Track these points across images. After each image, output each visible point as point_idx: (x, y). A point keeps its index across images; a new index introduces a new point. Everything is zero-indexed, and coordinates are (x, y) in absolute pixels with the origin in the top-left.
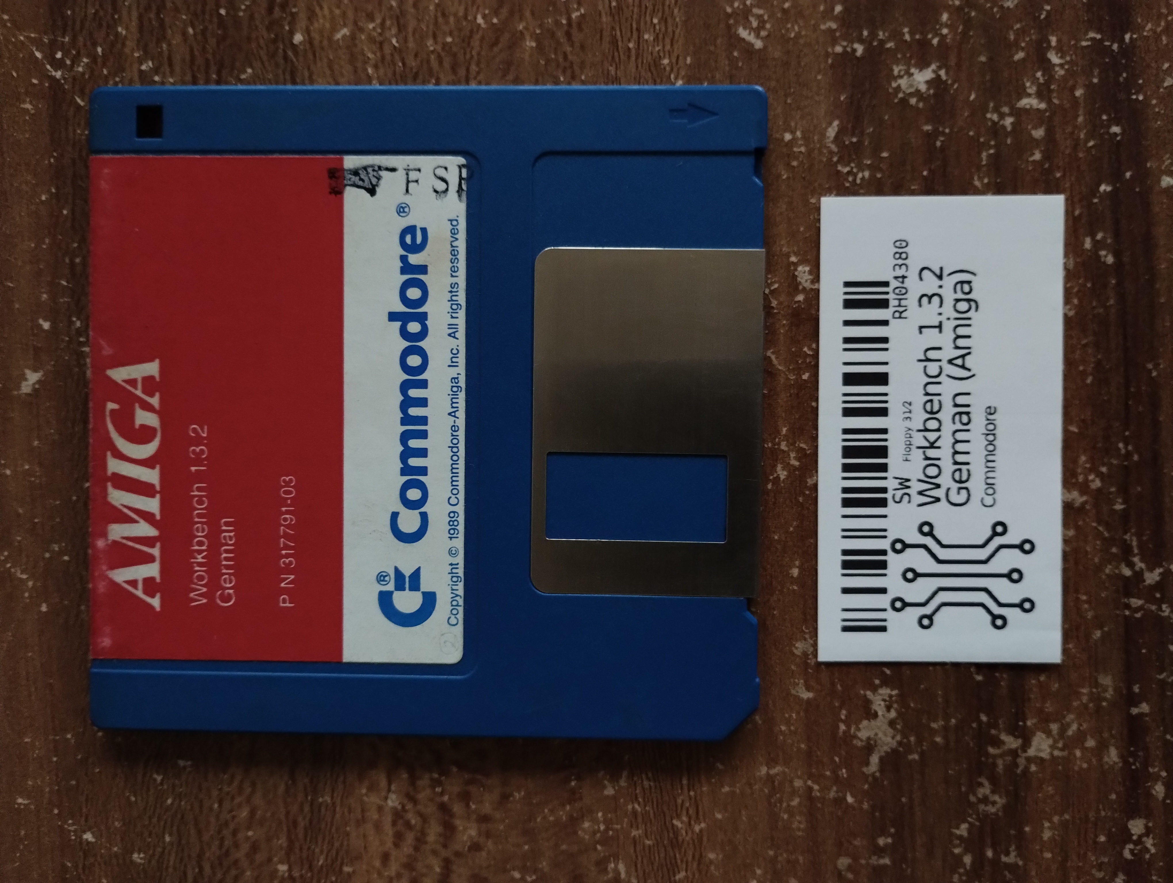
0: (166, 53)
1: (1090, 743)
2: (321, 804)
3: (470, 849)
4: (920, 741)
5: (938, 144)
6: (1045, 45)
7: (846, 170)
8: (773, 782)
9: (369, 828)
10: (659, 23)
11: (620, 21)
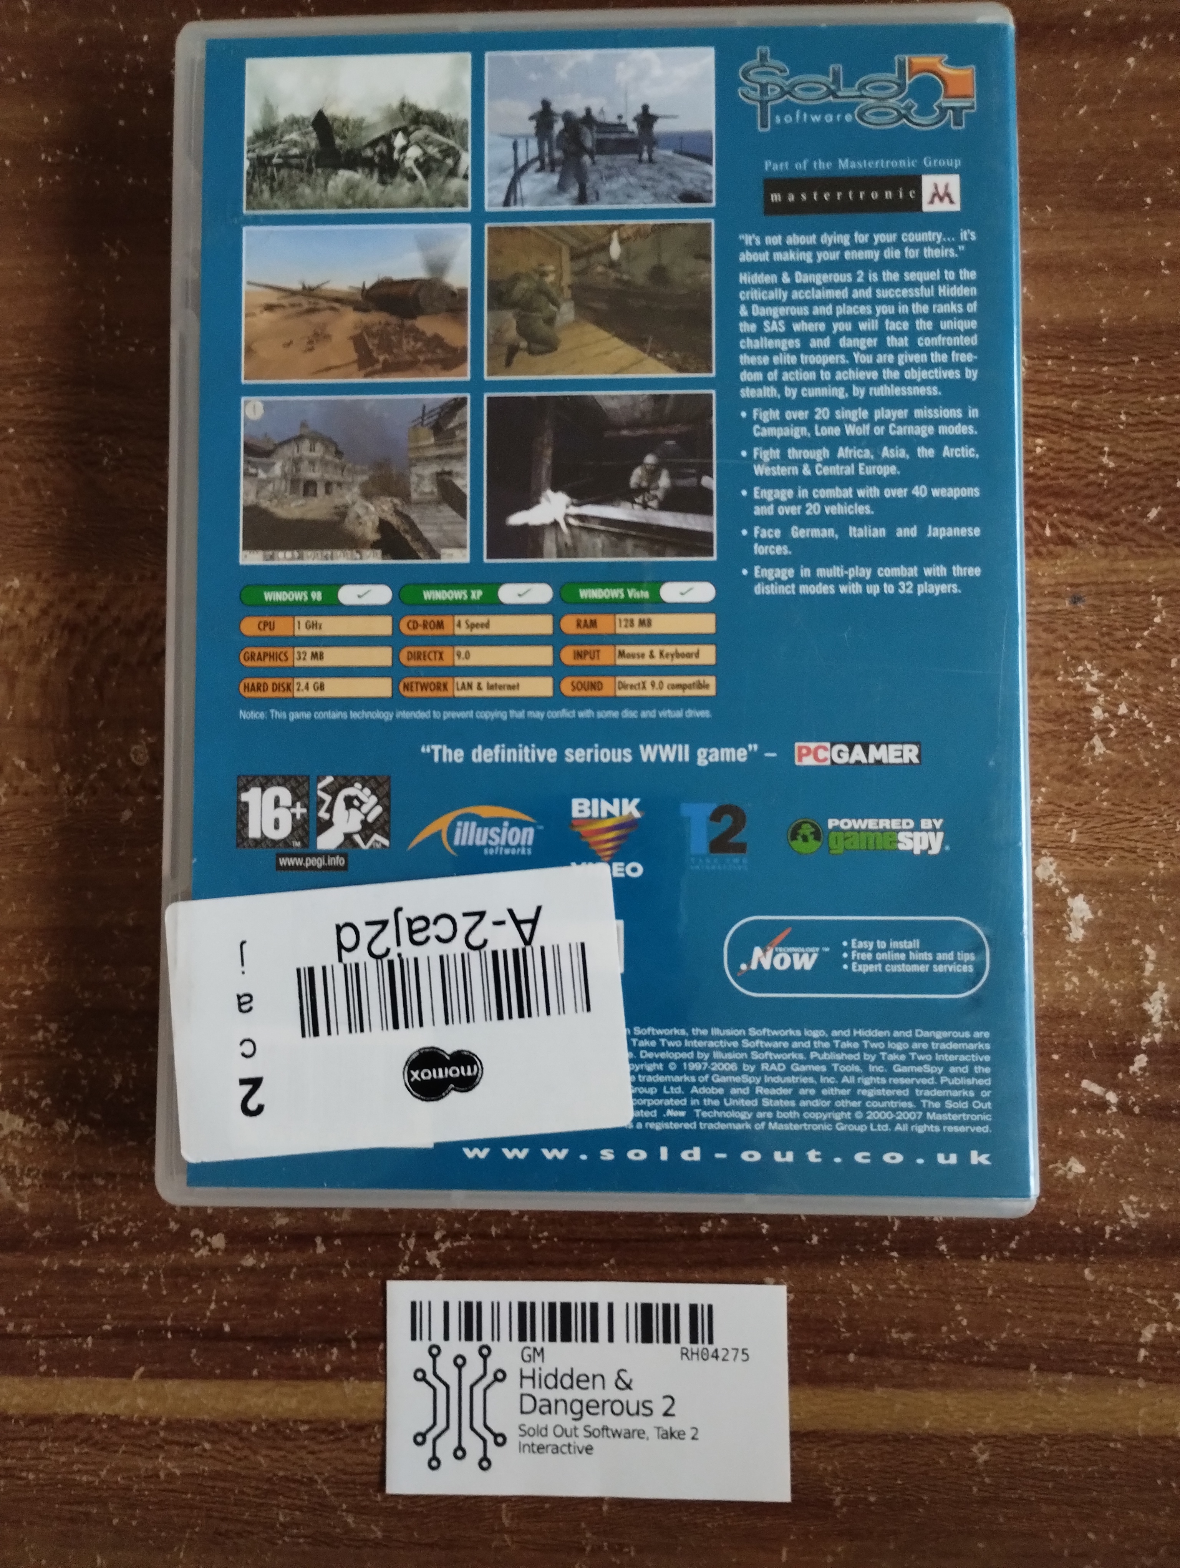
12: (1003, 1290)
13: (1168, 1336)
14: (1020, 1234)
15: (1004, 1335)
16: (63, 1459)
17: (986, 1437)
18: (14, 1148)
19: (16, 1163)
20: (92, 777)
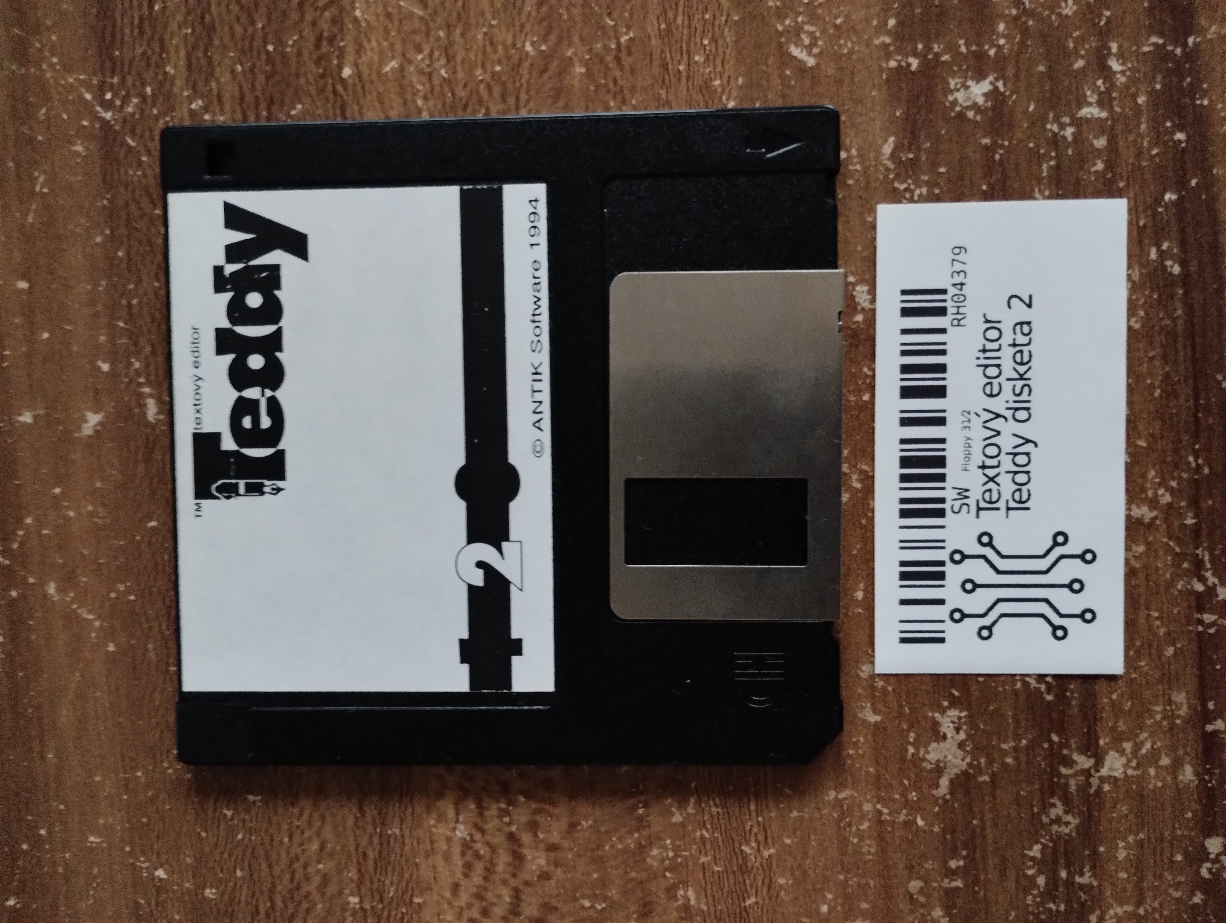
0: (215, 92)
1: (1165, 761)
2: (389, 836)
3: (539, 877)
4: (990, 762)
5: (997, 157)
6: (1105, 52)
7: (903, 187)
8: (842, 807)
9: (438, 859)
10: (710, 43)
11: (669, 43)
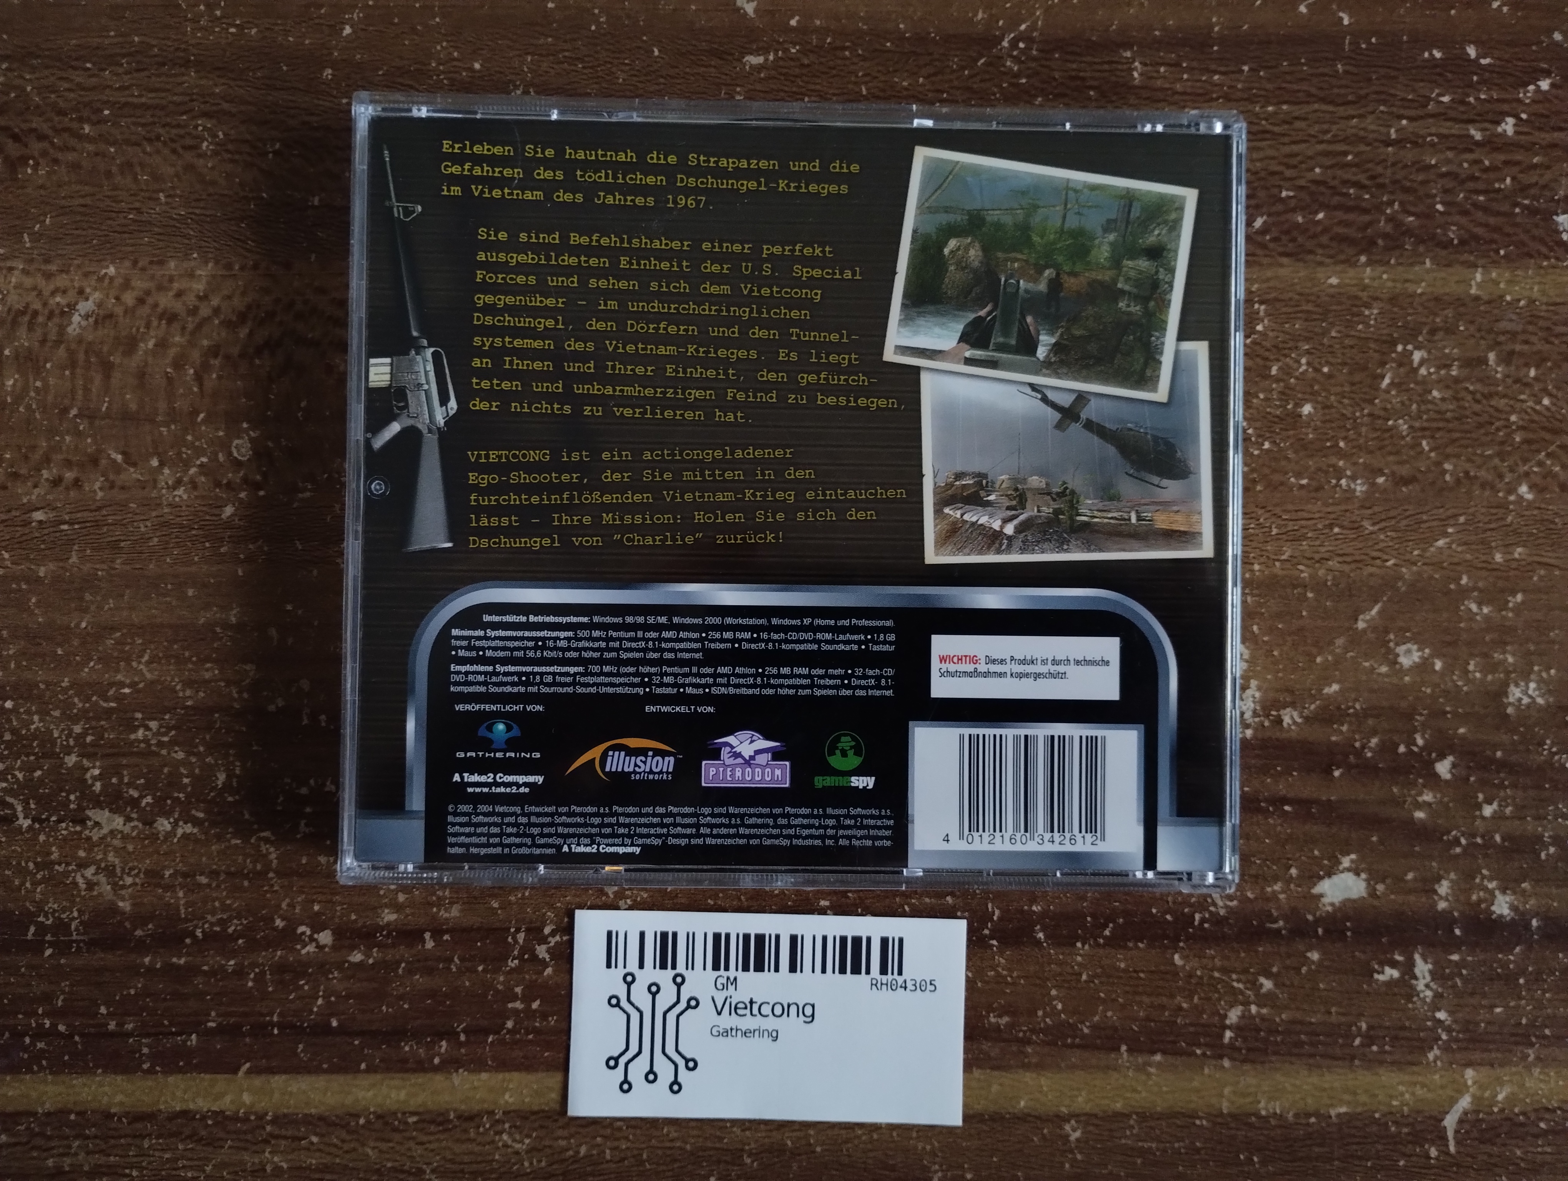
12: (1096, 976)
13: (1252, 1017)
14: (1114, 922)
15: (1096, 1018)
16: (167, 1156)
17: (1078, 1115)
18: (115, 847)
19: (117, 861)
20: (193, 471)
